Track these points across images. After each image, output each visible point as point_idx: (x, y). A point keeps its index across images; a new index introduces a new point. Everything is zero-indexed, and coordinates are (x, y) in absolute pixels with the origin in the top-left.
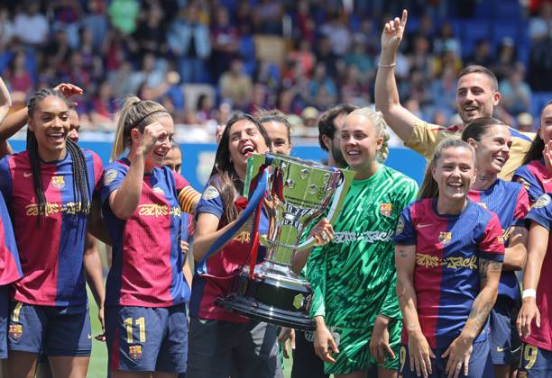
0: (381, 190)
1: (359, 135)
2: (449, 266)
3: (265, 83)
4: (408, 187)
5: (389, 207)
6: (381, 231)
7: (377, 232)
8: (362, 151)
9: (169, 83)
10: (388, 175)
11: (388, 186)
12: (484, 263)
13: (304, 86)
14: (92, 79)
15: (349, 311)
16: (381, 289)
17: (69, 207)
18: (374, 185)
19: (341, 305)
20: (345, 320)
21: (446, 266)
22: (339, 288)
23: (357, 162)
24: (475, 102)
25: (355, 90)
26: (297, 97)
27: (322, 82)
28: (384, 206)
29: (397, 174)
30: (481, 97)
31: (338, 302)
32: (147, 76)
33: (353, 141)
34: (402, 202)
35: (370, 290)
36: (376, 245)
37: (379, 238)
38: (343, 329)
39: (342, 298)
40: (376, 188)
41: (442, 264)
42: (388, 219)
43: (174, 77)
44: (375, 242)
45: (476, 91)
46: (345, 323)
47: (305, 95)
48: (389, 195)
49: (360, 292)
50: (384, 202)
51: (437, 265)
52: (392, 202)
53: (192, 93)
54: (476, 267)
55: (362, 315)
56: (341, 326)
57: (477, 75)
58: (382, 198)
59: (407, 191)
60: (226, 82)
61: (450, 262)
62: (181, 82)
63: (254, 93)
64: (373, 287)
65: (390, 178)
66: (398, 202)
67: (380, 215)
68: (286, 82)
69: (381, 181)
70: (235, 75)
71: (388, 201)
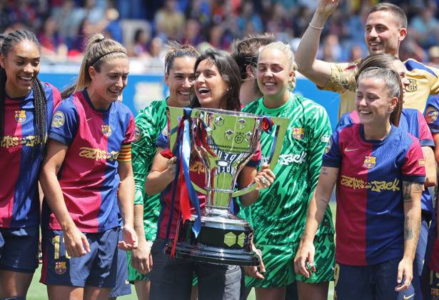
0: (293, 116)
1: (276, 68)
2: (373, 189)
3: (197, 19)
4: (317, 113)
5: (300, 131)
6: (295, 153)
7: (291, 154)
8: (277, 83)
9: (109, 20)
10: (298, 103)
11: (299, 112)
12: (407, 185)
13: (233, 22)
14: (38, 15)
15: (269, 229)
16: (298, 207)
17: (28, 140)
18: (287, 112)
19: (261, 224)
20: (266, 237)
21: (370, 189)
22: (258, 208)
23: (273, 92)
24: (378, 39)
25: (279, 25)
26: (227, 33)
27: (249, 18)
28: (296, 131)
29: (307, 102)
30: (385, 34)
31: (259, 221)
32: (88, 13)
33: (269, 73)
34: (312, 127)
35: (288, 209)
36: (291, 167)
37: (293, 160)
38: (265, 247)
39: (262, 218)
40: (288, 115)
41: (367, 187)
42: (301, 142)
43: (113, 14)
44: (290, 164)
45: (380, 28)
46: (267, 240)
47: (234, 30)
48: (300, 120)
49: (278, 210)
50: (296, 127)
51: (363, 187)
52: (303, 127)
53: (129, 27)
54: (398, 189)
55: (283, 233)
56: (263, 243)
57: (384, 13)
58: (294, 124)
59: (316, 117)
60: (162, 18)
61: (373, 185)
62: (120, 18)
63: (186, 28)
64: (290, 205)
65: (300, 106)
66: (309, 127)
67: (292, 138)
68: (216, 18)
69: (293, 108)
70: (169, 12)
71: (300, 125)
